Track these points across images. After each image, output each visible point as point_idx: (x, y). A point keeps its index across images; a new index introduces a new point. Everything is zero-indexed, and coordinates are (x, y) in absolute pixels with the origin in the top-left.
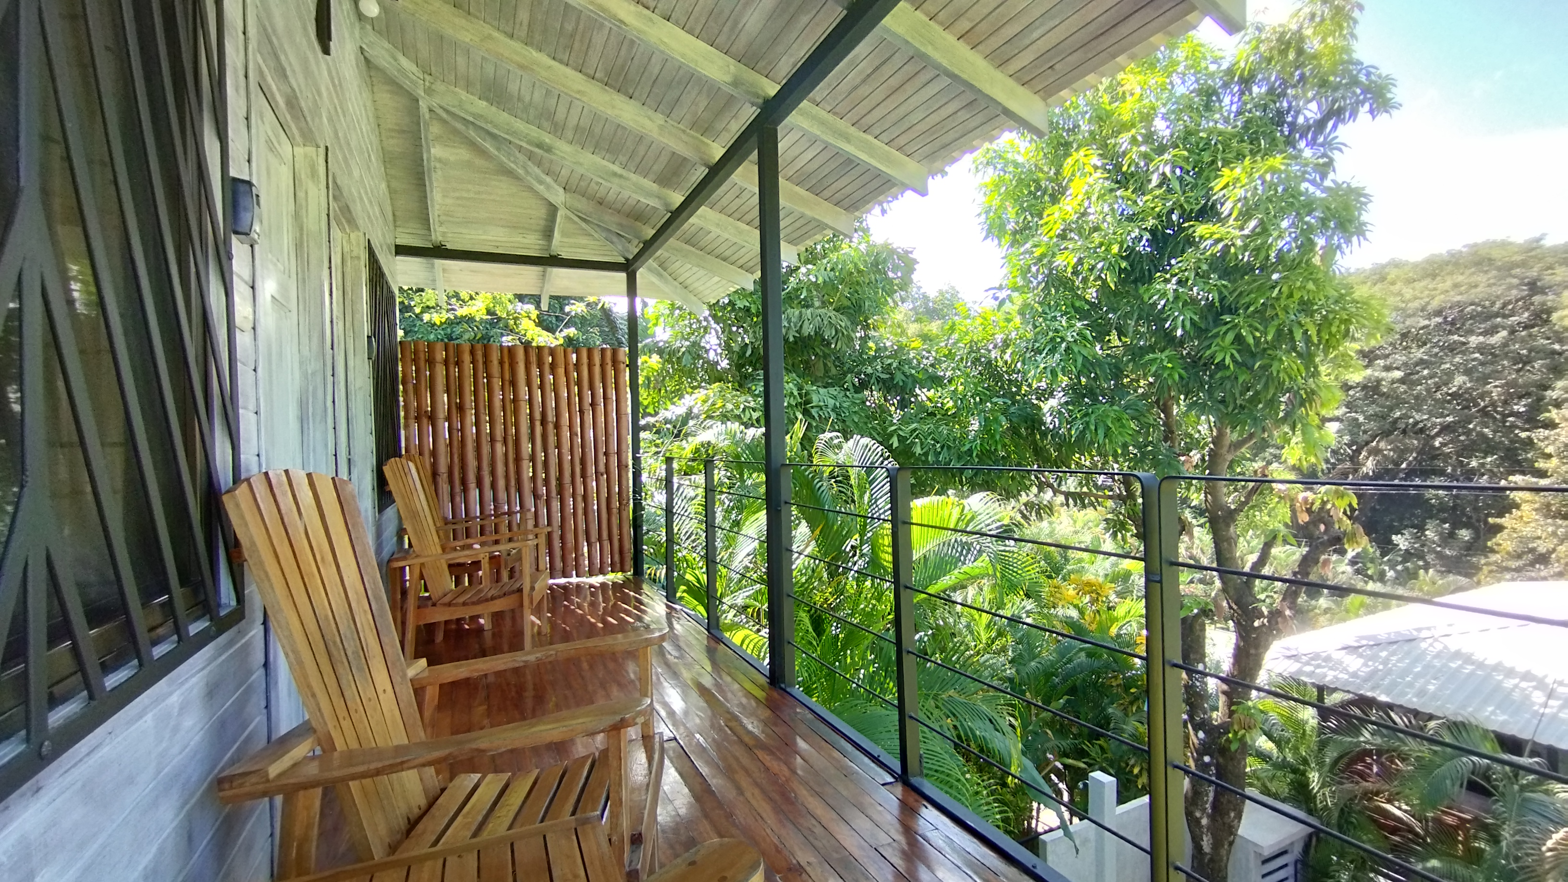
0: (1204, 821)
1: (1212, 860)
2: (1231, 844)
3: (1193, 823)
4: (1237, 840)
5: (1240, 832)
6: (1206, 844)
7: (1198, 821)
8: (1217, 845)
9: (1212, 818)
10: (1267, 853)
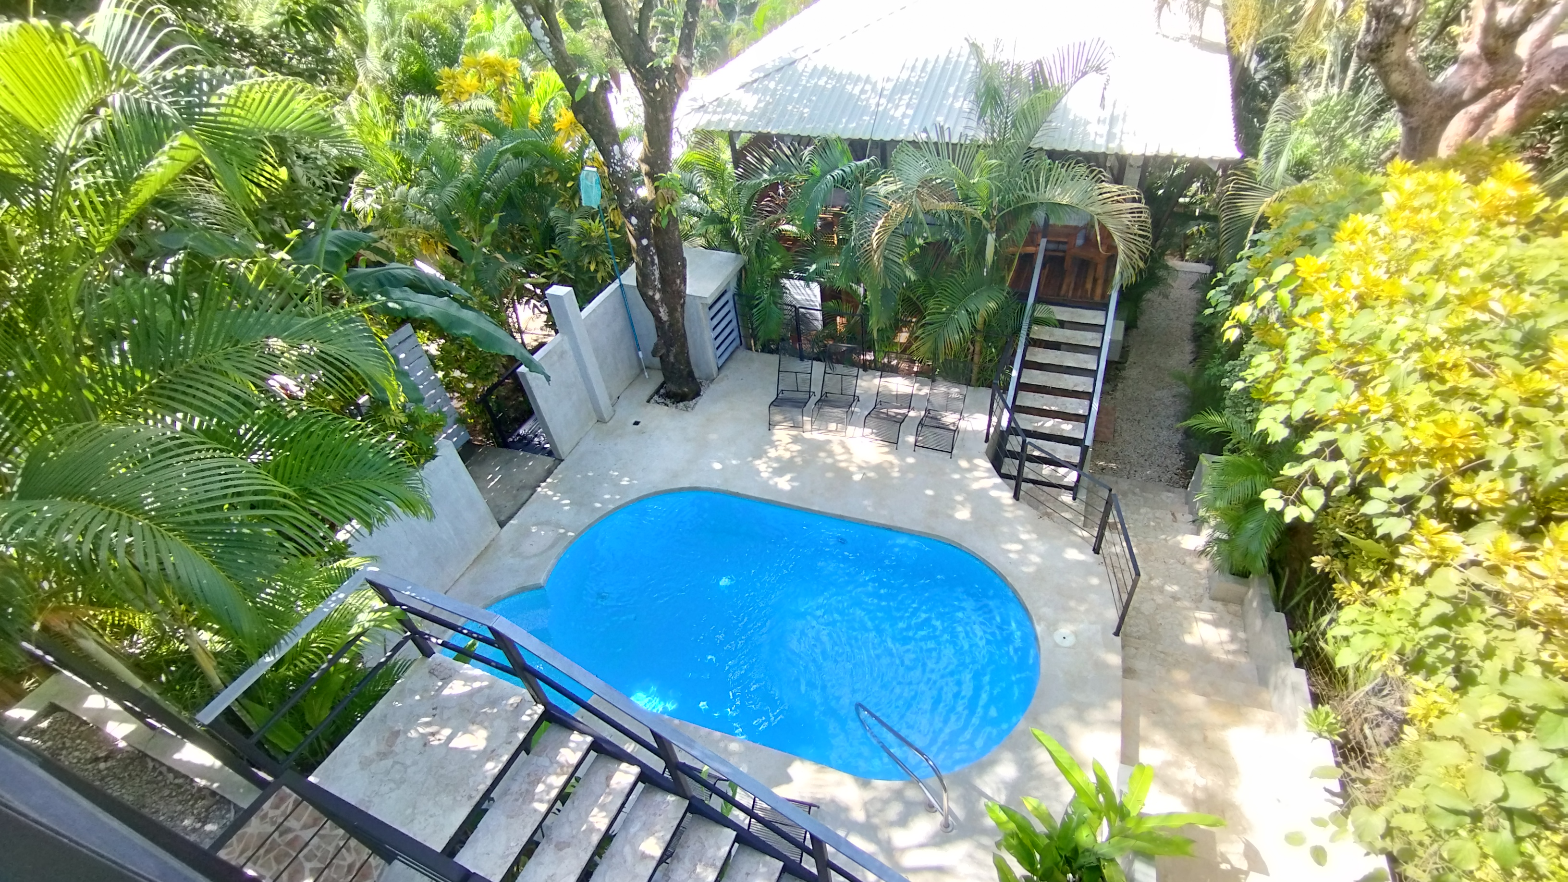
0: (657, 296)
1: (671, 325)
2: (683, 305)
3: (649, 301)
4: (687, 299)
5: (688, 291)
6: (664, 314)
7: (652, 298)
8: (671, 312)
9: (663, 291)
10: (710, 302)
